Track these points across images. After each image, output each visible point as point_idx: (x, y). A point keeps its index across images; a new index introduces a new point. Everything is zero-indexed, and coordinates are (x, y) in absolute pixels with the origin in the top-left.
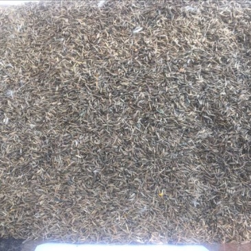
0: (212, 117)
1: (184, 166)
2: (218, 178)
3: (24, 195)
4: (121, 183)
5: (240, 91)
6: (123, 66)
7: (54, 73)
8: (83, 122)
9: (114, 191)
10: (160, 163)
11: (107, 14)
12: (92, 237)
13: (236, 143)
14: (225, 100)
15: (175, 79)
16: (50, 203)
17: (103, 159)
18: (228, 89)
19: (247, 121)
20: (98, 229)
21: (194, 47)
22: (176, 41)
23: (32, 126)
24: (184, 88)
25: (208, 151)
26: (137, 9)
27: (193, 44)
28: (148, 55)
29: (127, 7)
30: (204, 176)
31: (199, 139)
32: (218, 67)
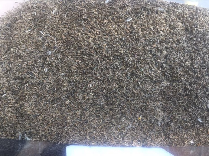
0: (170, 74)
1: (153, 102)
2: (172, 110)
3: (57, 116)
4: (117, 111)
5: (186, 60)
6: (120, 41)
7: (77, 42)
8: (95, 74)
9: (113, 115)
10: (140, 100)
11: (111, 8)
12: (99, 142)
13: (183, 90)
14: (178, 65)
15: (151, 51)
16: (74, 121)
17: (106, 96)
18: (180, 58)
19: (189, 78)
20: (103, 137)
21: (162, 32)
22: (152, 28)
23: (63, 74)
24: (155, 56)
25: (167, 94)
26: (129, 6)
27: (161, 30)
28: (135, 35)
29: (123, 4)
30: (164, 108)
31: (162, 87)
32: (175, 45)
